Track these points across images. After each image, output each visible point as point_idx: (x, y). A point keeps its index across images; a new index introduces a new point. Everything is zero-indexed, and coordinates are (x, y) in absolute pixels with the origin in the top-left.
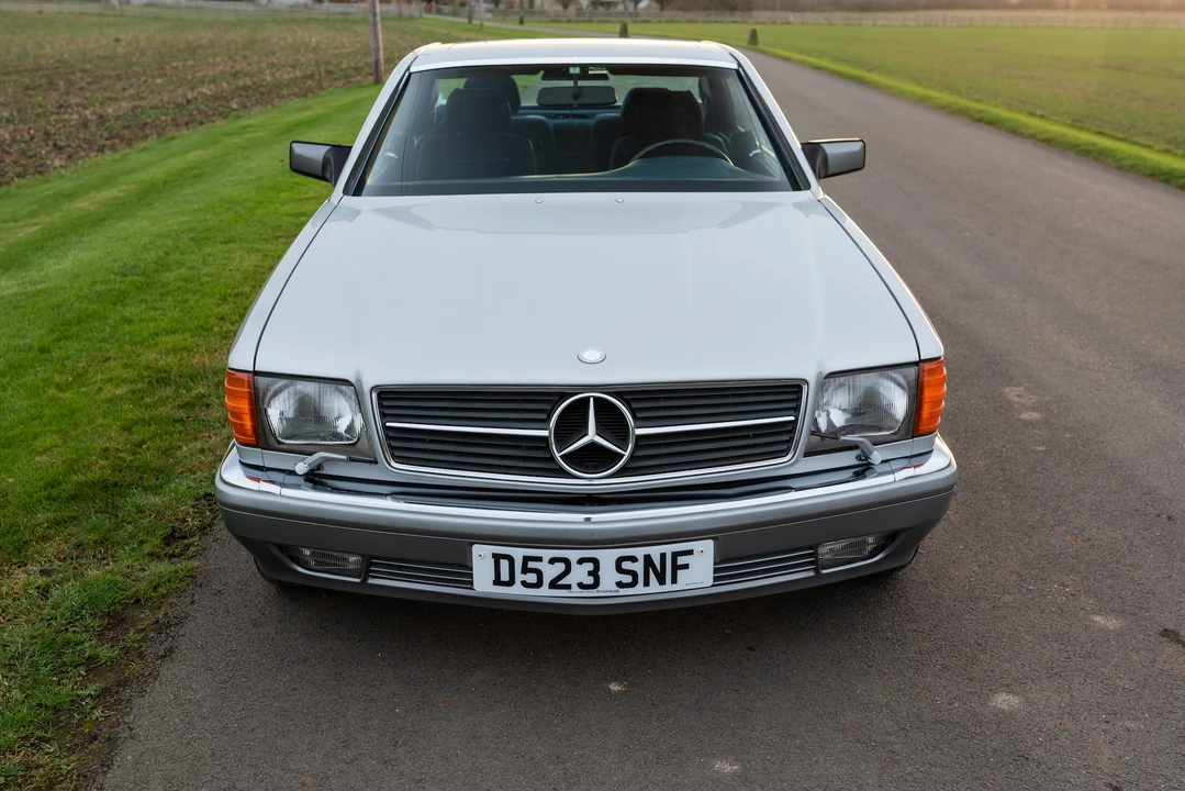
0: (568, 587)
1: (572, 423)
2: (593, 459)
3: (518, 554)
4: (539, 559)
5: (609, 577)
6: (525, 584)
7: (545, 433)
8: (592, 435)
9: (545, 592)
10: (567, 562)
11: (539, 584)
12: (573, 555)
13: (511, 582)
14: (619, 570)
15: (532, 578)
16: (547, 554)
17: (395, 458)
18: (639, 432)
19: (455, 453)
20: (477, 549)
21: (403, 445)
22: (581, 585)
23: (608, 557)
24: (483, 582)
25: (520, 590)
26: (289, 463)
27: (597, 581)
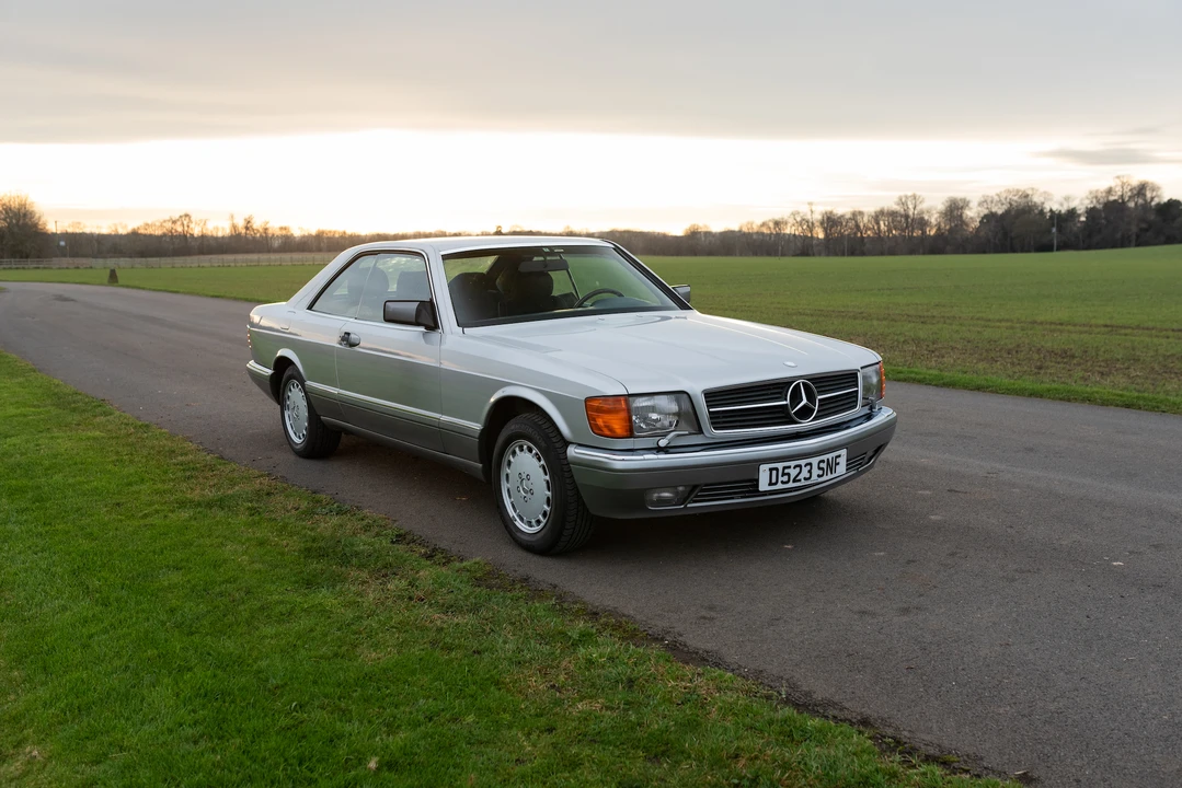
0: (800, 480)
1: (796, 397)
2: (805, 413)
3: (780, 466)
4: (789, 467)
5: (816, 472)
6: (782, 482)
7: (784, 403)
8: (805, 401)
9: (791, 485)
10: (800, 466)
11: (787, 482)
12: (803, 462)
13: (776, 483)
14: (819, 468)
15: (785, 478)
16: (793, 464)
17: (715, 428)
18: (819, 397)
19: (740, 421)
20: (764, 468)
21: (719, 421)
22: (805, 479)
23: (815, 461)
24: (763, 486)
25: (780, 486)
26: (650, 443)
27: (810, 475)
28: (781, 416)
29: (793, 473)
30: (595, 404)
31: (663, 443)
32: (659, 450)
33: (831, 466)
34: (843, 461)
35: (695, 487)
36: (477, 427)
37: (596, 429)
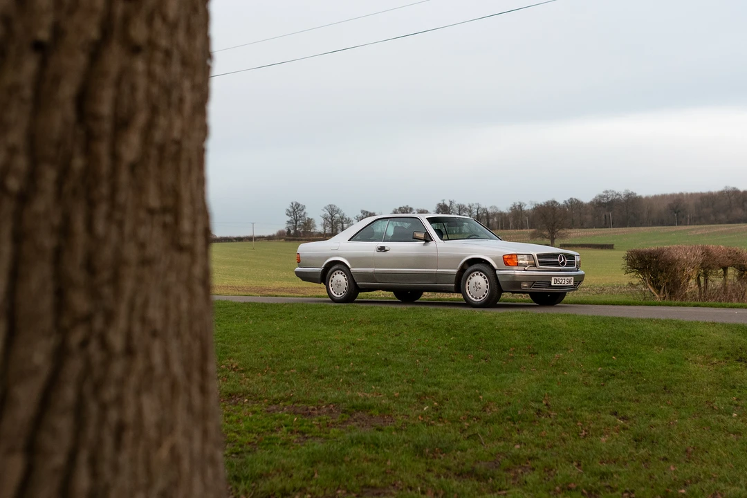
0: (562, 284)
1: (561, 259)
2: (563, 264)
3: (557, 278)
5: (566, 282)
7: (558, 260)
8: (563, 261)
9: (560, 285)
12: (563, 279)
15: (558, 283)
16: (560, 278)
17: (540, 266)
18: (566, 260)
19: (546, 264)
20: (553, 278)
21: (541, 264)
23: (566, 278)
24: (553, 284)
25: (557, 285)
26: (523, 268)
27: (564, 282)
28: (557, 264)
29: (561, 281)
30: (507, 257)
31: (526, 268)
32: (525, 270)
33: (570, 281)
34: (573, 280)
35: (534, 282)
36: (455, 271)
37: (507, 264)
